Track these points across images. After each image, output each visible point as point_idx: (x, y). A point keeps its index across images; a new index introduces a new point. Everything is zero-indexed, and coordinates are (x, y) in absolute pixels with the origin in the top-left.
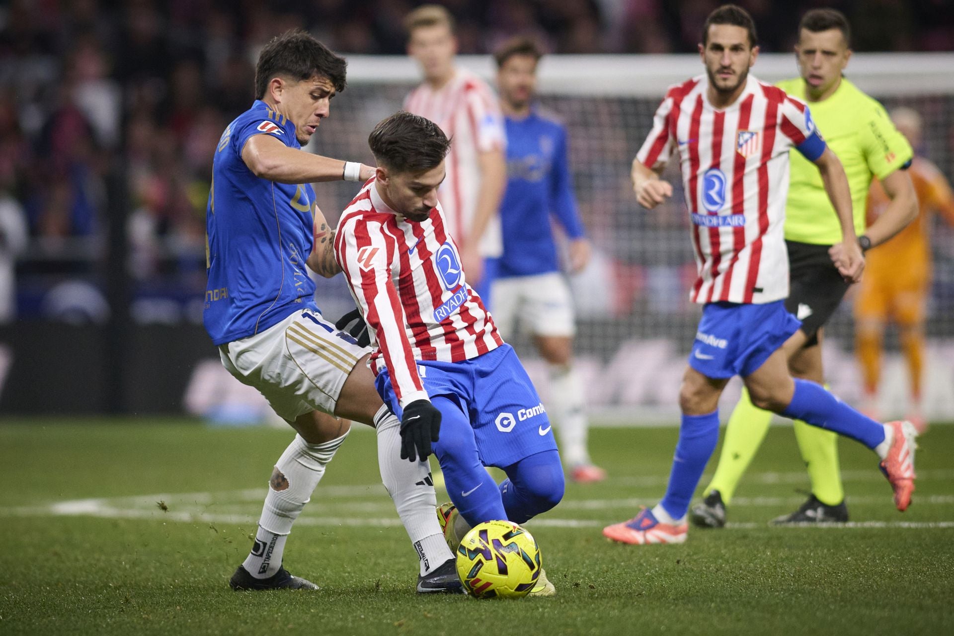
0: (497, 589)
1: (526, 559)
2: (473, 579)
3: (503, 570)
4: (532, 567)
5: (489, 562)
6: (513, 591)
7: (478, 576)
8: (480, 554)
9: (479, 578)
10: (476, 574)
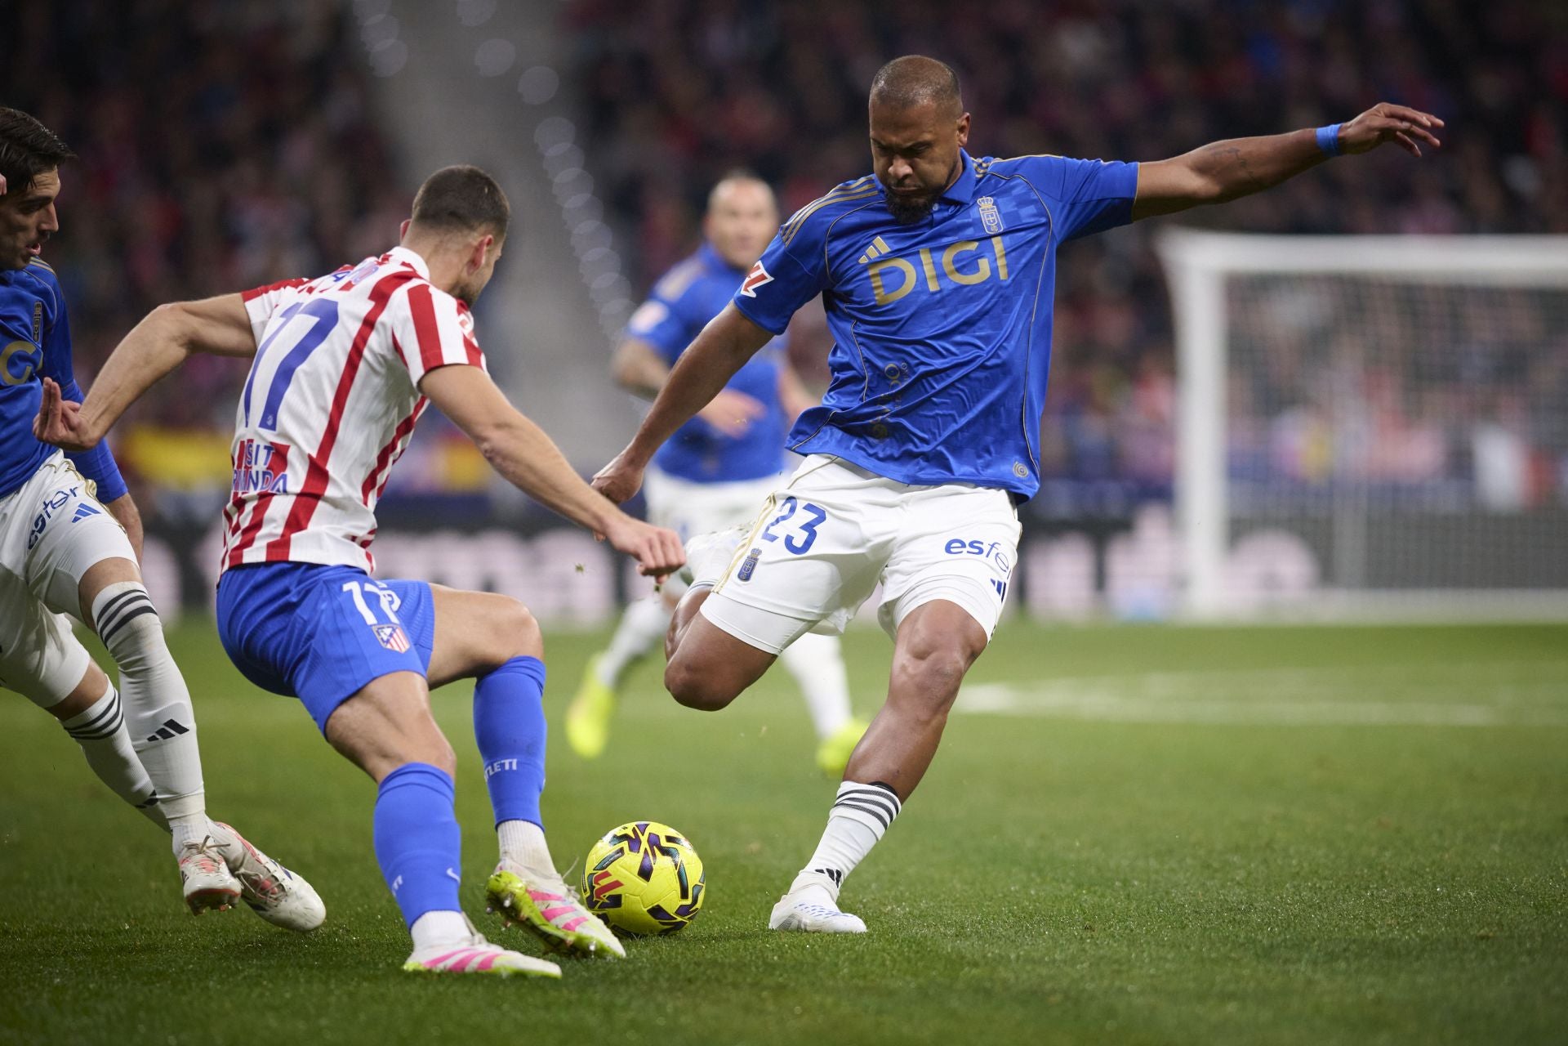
0: (626, 897)
1: (681, 877)
2: (600, 872)
3: (645, 873)
4: (684, 895)
5: (633, 855)
6: (645, 910)
7: (609, 869)
8: (626, 842)
9: (610, 872)
10: (608, 865)
